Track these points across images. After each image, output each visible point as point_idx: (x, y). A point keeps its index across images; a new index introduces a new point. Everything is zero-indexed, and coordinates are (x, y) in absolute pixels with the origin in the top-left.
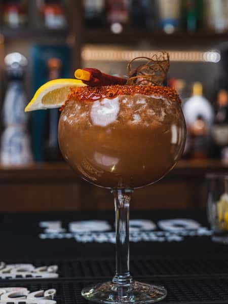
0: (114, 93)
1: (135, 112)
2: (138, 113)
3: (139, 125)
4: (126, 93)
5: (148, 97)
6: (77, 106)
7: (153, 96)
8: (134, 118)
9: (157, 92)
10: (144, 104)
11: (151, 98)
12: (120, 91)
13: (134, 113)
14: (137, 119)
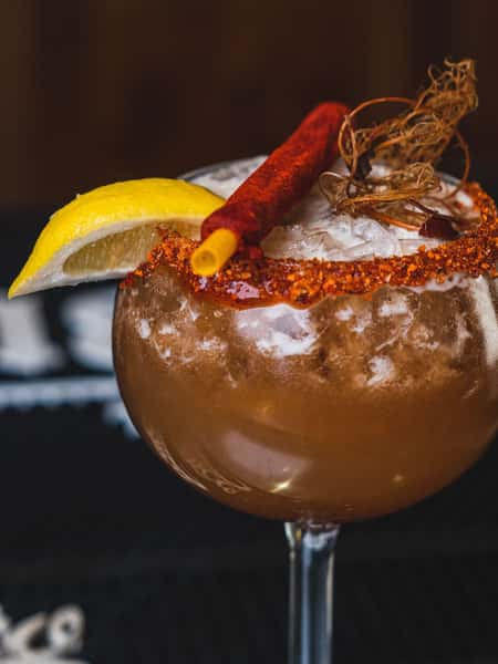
0: (311, 293)
1: (378, 349)
2: (386, 352)
3: (388, 389)
4: (349, 288)
5: (419, 290)
6: (184, 305)
7: (433, 286)
8: (374, 370)
9: (444, 271)
10: (407, 315)
11: (428, 292)
12: (331, 282)
13: (374, 354)
14: (383, 372)
